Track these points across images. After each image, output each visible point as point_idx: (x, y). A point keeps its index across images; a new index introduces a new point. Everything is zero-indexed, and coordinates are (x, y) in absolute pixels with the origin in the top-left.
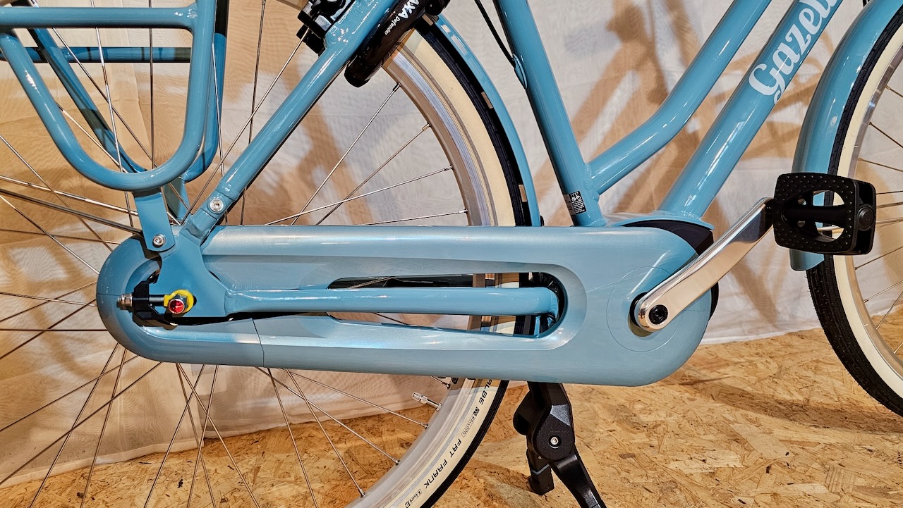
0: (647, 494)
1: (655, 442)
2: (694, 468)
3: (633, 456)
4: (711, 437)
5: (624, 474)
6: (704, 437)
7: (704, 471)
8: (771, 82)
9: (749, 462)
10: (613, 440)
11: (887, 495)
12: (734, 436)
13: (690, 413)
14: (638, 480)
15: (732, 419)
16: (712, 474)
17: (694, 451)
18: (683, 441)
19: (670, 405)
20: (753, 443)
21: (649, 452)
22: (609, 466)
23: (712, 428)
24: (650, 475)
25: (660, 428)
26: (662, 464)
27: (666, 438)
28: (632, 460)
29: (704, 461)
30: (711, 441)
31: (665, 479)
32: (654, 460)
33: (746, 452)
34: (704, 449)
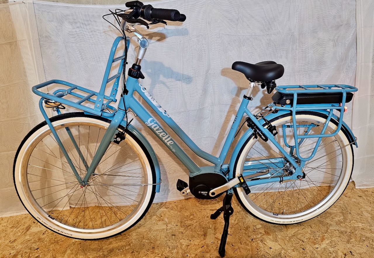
0: (168, 249)
1: (184, 232)
2: (185, 242)
3: (175, 235)
4: (200, 233)
5: (168, 241)
7: (187, 244)
10: (175, 229)
12: (206, 233)
14: (170, 244)
15: (211, 227)
16: (188, 246)
17: (191, 237)
18: (191, 233)
19: (200, 218)
20: (208, 237)
21: (180, 235)
23: (203, 229)
24: (174, 243)
25: (190, 227)
26: (180, 240)
27: (188, 231)
28: (174, 237)
29: (190, 241)
30: (198, 234)
31: (176, 245)
32: (179, 238)
33: (203, 240)
34: (194, 237)
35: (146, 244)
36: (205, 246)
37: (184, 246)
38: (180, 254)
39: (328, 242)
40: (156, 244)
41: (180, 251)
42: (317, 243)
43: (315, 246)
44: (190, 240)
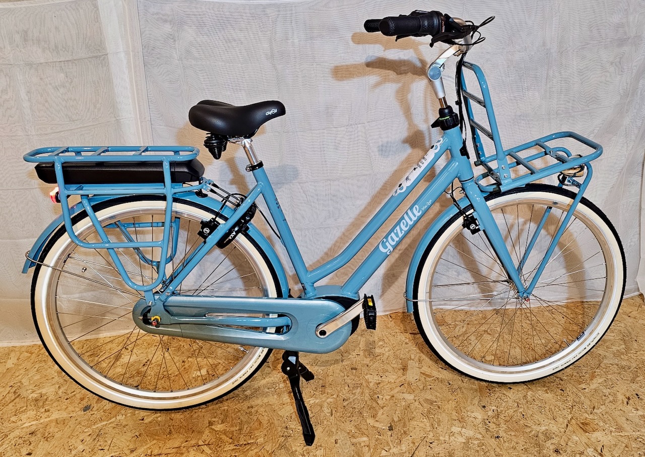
0: (347, 388)
1: (370, 365)
2: (373, 379)
3: (356, 369)
4: (395, 366)
5: (346, 377)
6: (392, 365)
7: (377, 381)
8: (386, 247)
9: (398, 381)
10: (355, 360)
11: (432, 404)
12: (406, 367)
13: (399, 351)
14: (349, 381)
15: (413, 357)
16: (379, 384)
17: (382, 371)
18: (382, 365)
19: (394, 345)
20: (409, 372)
21: (365, 369)
23: (400, 361)
24: (355, 380)
25: (379, 357)
26: (365, 375)
27: (377, 363)
28: (354, 371)
29: (381, 377)
30: (393, 368)
31: (359, 382)
32: (363, 373)
33: (402, 376)
34: (387, 371)
36: (406, 385)
37: (371, 385)
38: (367, 395)
39: (600, 381)
40: (327, 381)
41: (367, 391)
42: (584, 382)
43: (580, 386)
44: (381, 375)
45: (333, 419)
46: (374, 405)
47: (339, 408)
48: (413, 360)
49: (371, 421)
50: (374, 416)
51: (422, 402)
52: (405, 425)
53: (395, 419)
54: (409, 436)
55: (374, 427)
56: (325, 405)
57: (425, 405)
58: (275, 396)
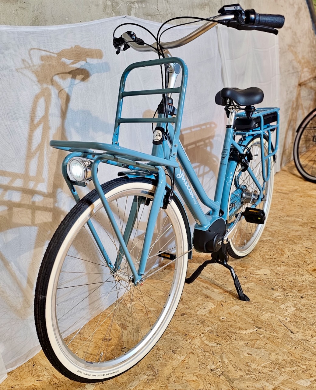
0: (199, 326)
1: (187, 306)
2: (203, 312)
3: (185, 314)
4: (200, 299)
5: (187, 322)
6: (198, 299)
7: (208, 312)
9: (216, 305)
12: (206, 296)
13: (187, 290)
14: (193, 322)
15: (199, 289)
16: (210, 312)
17: (200, 306)
18: (193, 303)
20: (212, 297)
21: (188, 311)
22: (181, 320)
23: (198, 295)
24: (194, 319)
26: (195, 314)
27: (189, 304)
31: (200, 319)
32: (192, 313)
33: (213, 301)
35: (172, 337)
36: (223, 304)
37: (208, 315)
38: (217, 322)
40: (182, 331)
41: (213, 320)
44: (204, 307)
45: (225, 346)
46: (229, 323)
47: (217, 338)
48: (202, 290)
49: (244, 332)
50: (241, 329)
51: (247, 306)
52: (262, 322)
53: (251, 322)
54: (273, 325)
55: (251, 333)
56: (206, 342)
57: (250, 306)
58: (170, 361)
